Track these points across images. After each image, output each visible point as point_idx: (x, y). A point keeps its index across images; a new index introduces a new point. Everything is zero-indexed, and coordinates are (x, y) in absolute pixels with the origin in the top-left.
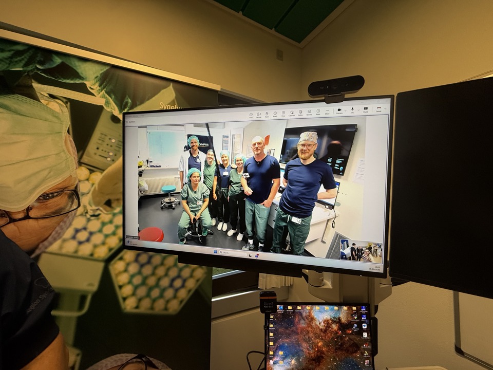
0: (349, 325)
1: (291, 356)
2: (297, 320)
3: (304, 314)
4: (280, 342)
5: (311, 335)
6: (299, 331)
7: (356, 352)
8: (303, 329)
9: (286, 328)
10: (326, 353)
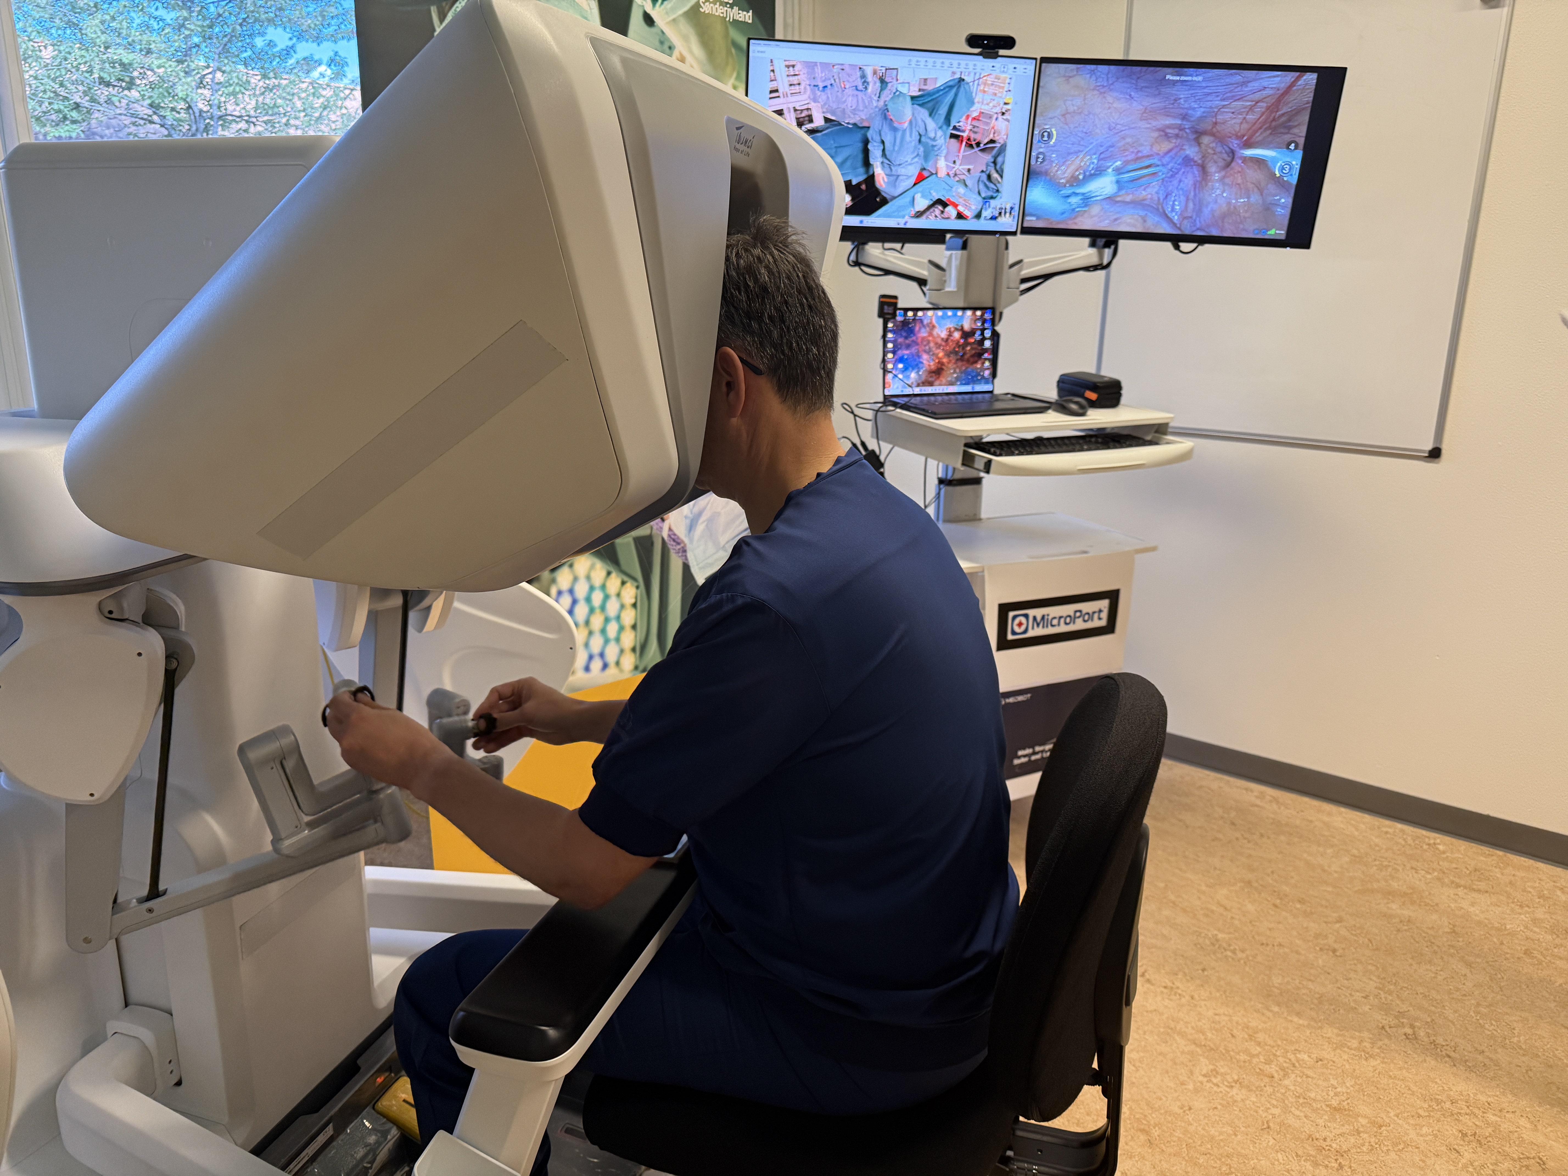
0: (972, 333)
1: (910, 369)
2: (917, 328)
3: (925, 322)
4: (900, 353)
5: (932, 345)
6: (919, 340)
7: (976, 362)
8: (923, 338)
9: (906, 338)
10: (946, 364)
